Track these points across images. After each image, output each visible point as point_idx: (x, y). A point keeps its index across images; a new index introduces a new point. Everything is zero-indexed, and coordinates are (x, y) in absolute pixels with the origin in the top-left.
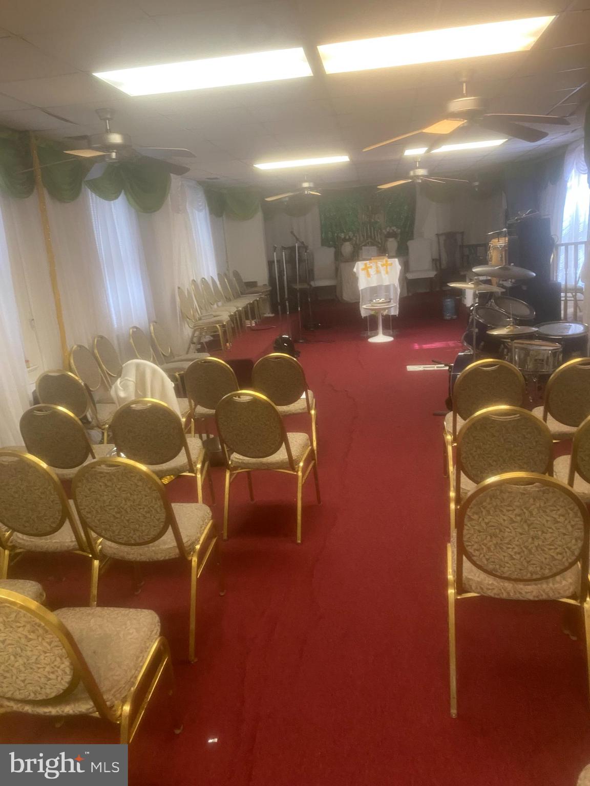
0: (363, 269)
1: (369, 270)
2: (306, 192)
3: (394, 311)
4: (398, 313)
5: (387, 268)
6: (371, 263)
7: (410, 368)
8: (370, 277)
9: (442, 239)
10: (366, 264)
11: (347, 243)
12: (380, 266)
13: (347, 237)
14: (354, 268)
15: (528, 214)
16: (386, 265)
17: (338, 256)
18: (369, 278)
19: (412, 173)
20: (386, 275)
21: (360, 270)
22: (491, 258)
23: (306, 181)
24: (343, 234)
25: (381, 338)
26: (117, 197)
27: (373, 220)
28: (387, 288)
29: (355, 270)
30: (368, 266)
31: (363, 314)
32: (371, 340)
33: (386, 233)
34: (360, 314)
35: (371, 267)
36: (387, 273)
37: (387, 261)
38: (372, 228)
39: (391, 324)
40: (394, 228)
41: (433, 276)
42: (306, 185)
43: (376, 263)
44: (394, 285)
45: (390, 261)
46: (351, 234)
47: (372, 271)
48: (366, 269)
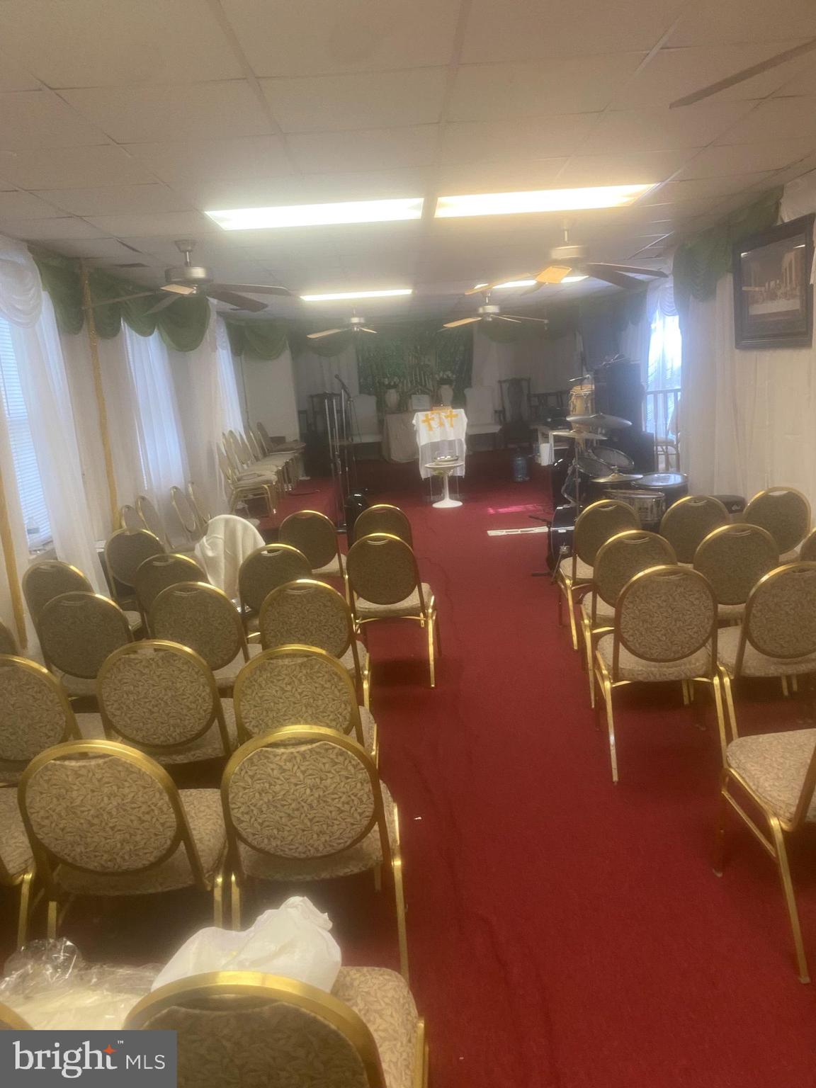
0: (424, 421)
1: (432, 422)
2: (355, 329)
3: (460, 472)
4: (464, 473)
5: (451, 419)
6: (433, 414)
7: (492, 533)
8: (432, 430)
9: (505, 386)
10: (427, 416)
11: (393, 391)
12: (443, 417)
13: (392, 384)
14: (412, 420)
15: (617, 359)
16: (451, 416)
17: (381, 405)
18: (431, 433)
19: (481, 310)
20: (452, 429)
21: (420, 423)
22: (574, 408)
23: (354, 316)
24: (386, 379)
25: (448, 503)
26: (150, 334)
27: (422, 364)
28: (451, 443)
29: (414, 422)
30: (430, 417)
31: (424, 474)
32: (436, 505)
33: (438, 379)
34: (420, 475)
35: (433, 419)
36: (452, 426)
37: (451, 412)
38: (422, 372)
39: (459, 487)
40: (449, 373)
41: (497, 431)
42: (355, 320)
43: (439, 414)
44: (460, 440)
45: (455, 411)
46: (396, 379)
47: (434, 424)
48: (427, 421)
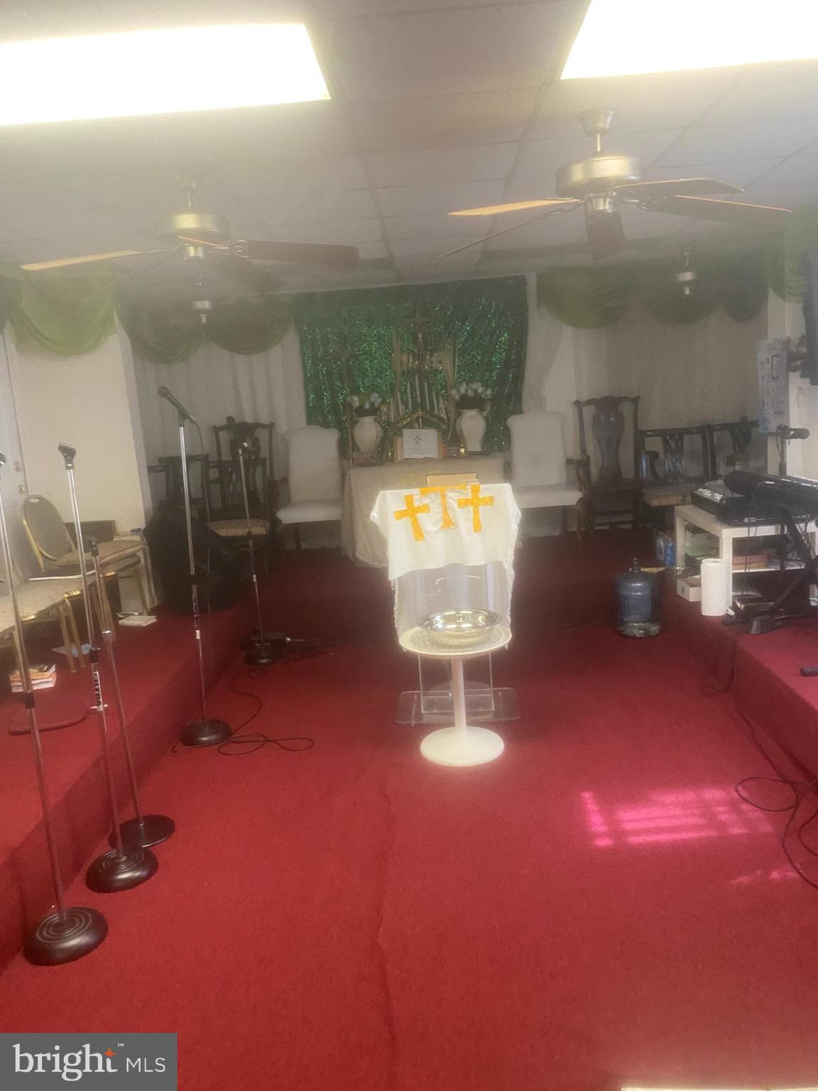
0: (401, 515)
5: (476, 512)
6: (427, 494)
8: (423, 539)
9: (588, 412)
10: (409, 499)
11: (368, 420)
12: (455, 504)
14: (370, 509)
16: (474, 502)
18: (420, 544)
19: (578, 174)
20: (476, 535)
21: (391, 518)
24: (356, 398)
28: (475, 574)
29: (375, 515)
30: (416, 504)
33: (457, 398)
35: (426, 508)
37: (475, 491)
38: (426, 384)
41: (575, 503)
43: (443, 496)
44: (499, 566)
45: (487, 490)
48: (410, 512)
